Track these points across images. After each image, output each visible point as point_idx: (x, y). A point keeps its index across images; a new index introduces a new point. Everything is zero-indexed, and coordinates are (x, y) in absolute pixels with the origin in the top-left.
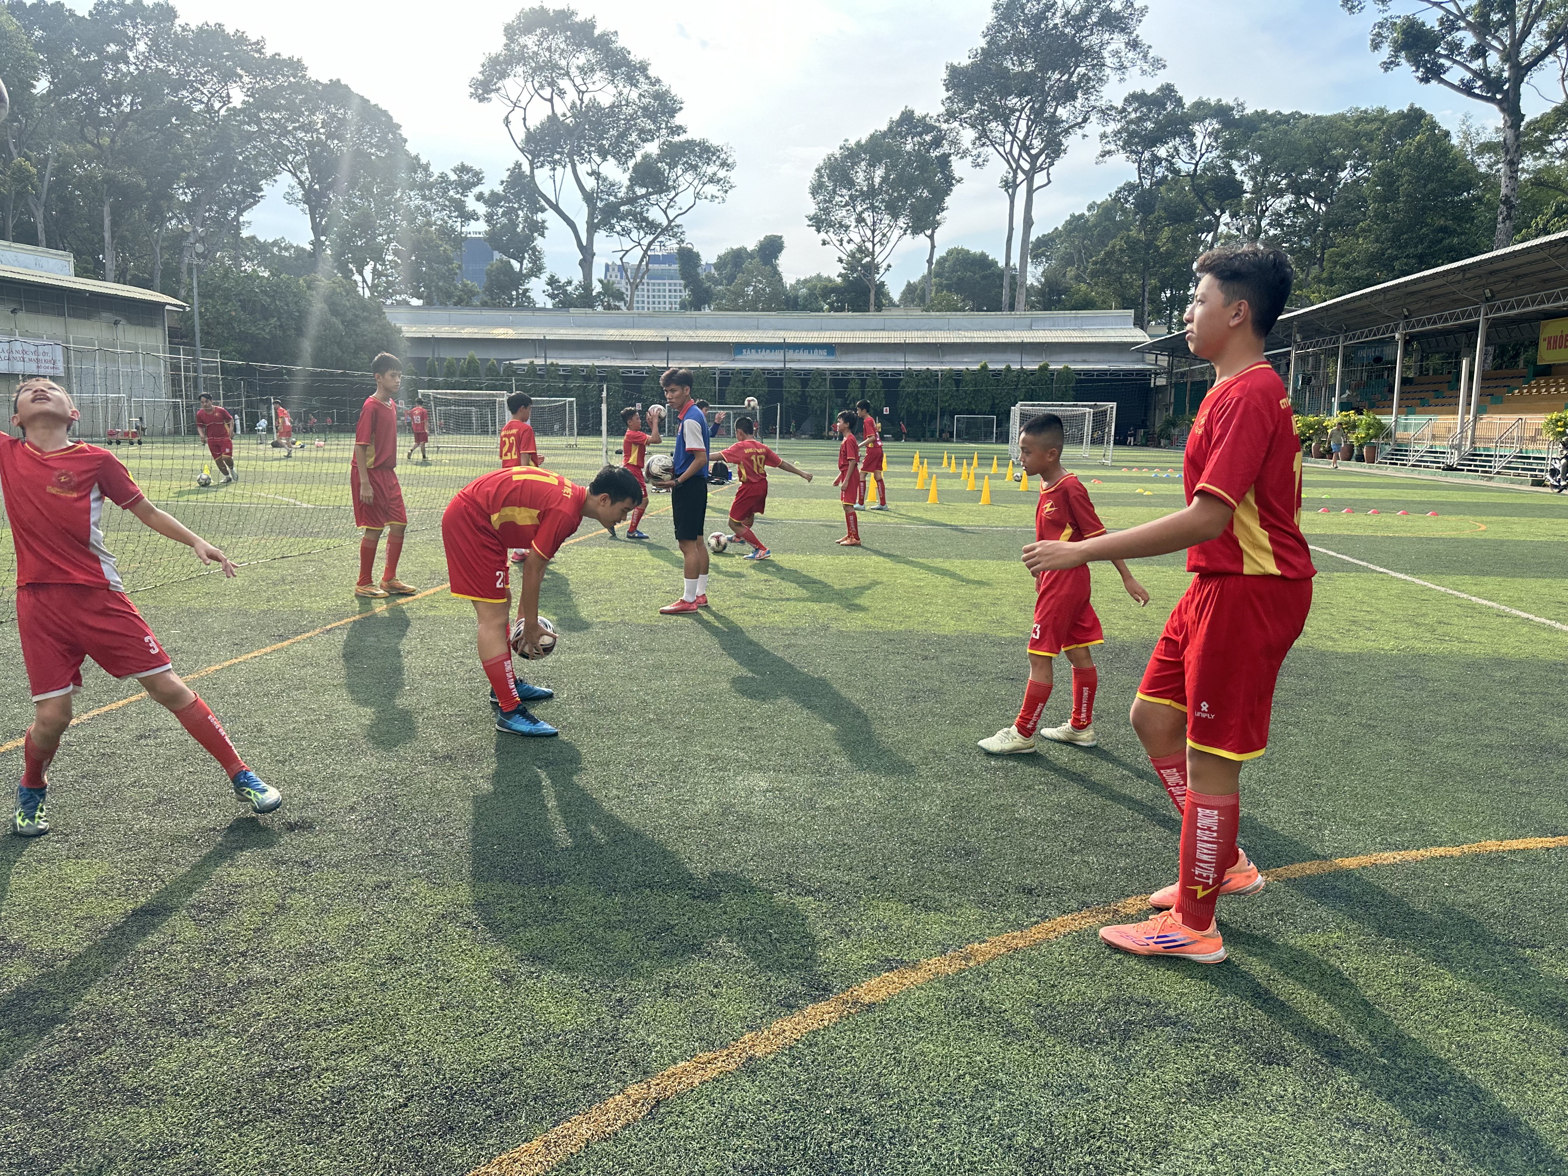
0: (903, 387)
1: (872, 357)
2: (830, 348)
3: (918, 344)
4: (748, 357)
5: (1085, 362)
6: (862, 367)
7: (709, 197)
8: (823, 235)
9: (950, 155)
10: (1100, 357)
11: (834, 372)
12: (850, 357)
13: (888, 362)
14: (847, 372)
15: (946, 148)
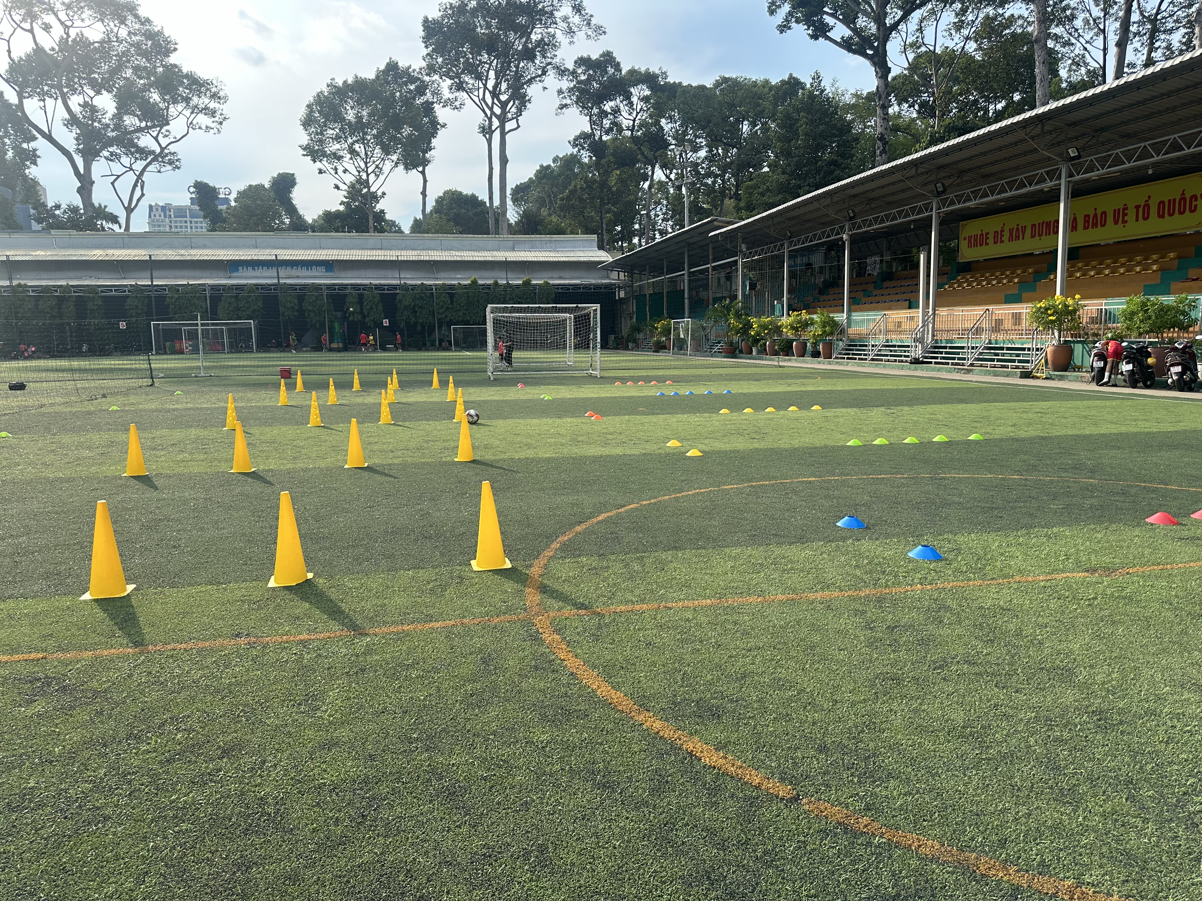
0: (400, 301)
1: (370, 273)
2: (329, 265)
3: (412, 261)
4: (244, 274)
5: (561, 278)
6: (359, 282)
7: (204, 127)
8: (318, 165)
9: (433, 103)
10: (574, 274)
11: (330, 287)
12: (349, 274)
13: (385, 278)
14: (344, 287)
15: (429, 96)
